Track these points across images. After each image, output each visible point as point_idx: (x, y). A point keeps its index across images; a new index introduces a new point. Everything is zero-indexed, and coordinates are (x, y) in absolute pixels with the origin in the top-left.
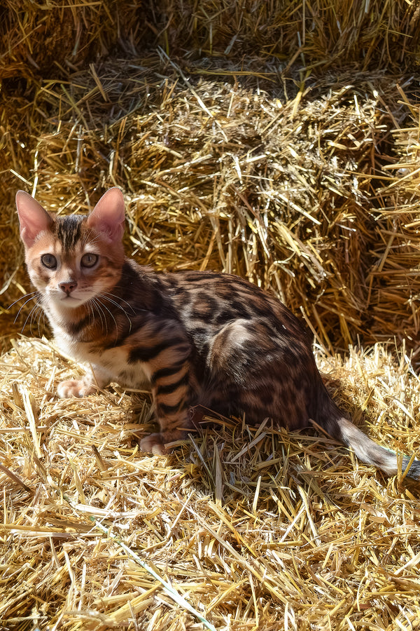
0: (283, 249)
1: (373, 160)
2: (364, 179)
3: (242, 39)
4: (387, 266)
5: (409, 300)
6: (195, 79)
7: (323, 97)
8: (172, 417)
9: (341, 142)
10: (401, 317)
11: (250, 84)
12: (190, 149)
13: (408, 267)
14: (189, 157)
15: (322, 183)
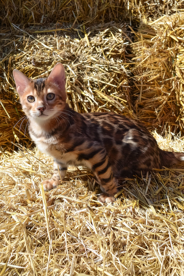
1: (125, 58)
2: (126, 65)
3: (46, 16)
4: (142, 99)
5: (156, 111)
6: (35, 35)
7: (97, 35)
9: (112, 52)
10: (152, 119)
11: (61, 34)
12: (45, 65)
13: (150, 98)
14: (46, 69)
15: (110, 70)
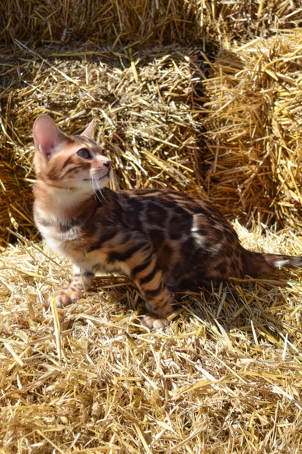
0: (151, 168)
1: (193, 103)
2: (195, 114)
3: (71, 31)
4: (218, 169)
5: (238, 189)
6: (51, 59)
7: (150, 64)
8: (159, 298)
9: (173, 91)
10: (232, 202)
11: (93, 59)
12: (66, 109)
13: (230, 167)
14: (67, 114)
15: (169, 120)
